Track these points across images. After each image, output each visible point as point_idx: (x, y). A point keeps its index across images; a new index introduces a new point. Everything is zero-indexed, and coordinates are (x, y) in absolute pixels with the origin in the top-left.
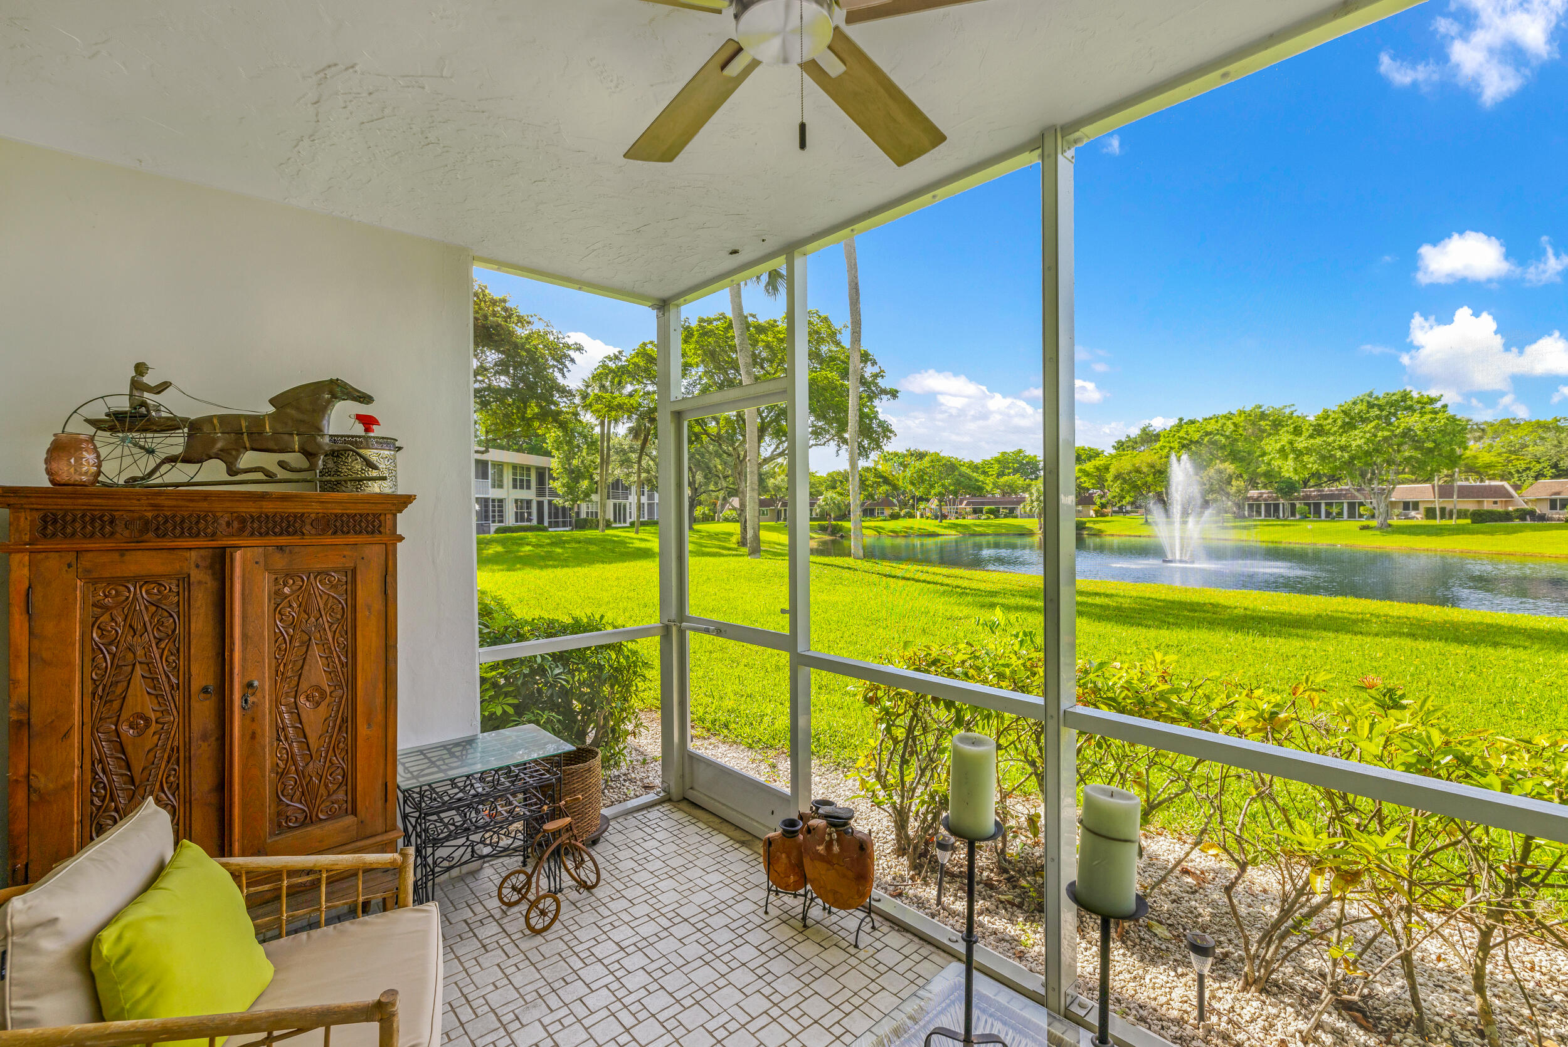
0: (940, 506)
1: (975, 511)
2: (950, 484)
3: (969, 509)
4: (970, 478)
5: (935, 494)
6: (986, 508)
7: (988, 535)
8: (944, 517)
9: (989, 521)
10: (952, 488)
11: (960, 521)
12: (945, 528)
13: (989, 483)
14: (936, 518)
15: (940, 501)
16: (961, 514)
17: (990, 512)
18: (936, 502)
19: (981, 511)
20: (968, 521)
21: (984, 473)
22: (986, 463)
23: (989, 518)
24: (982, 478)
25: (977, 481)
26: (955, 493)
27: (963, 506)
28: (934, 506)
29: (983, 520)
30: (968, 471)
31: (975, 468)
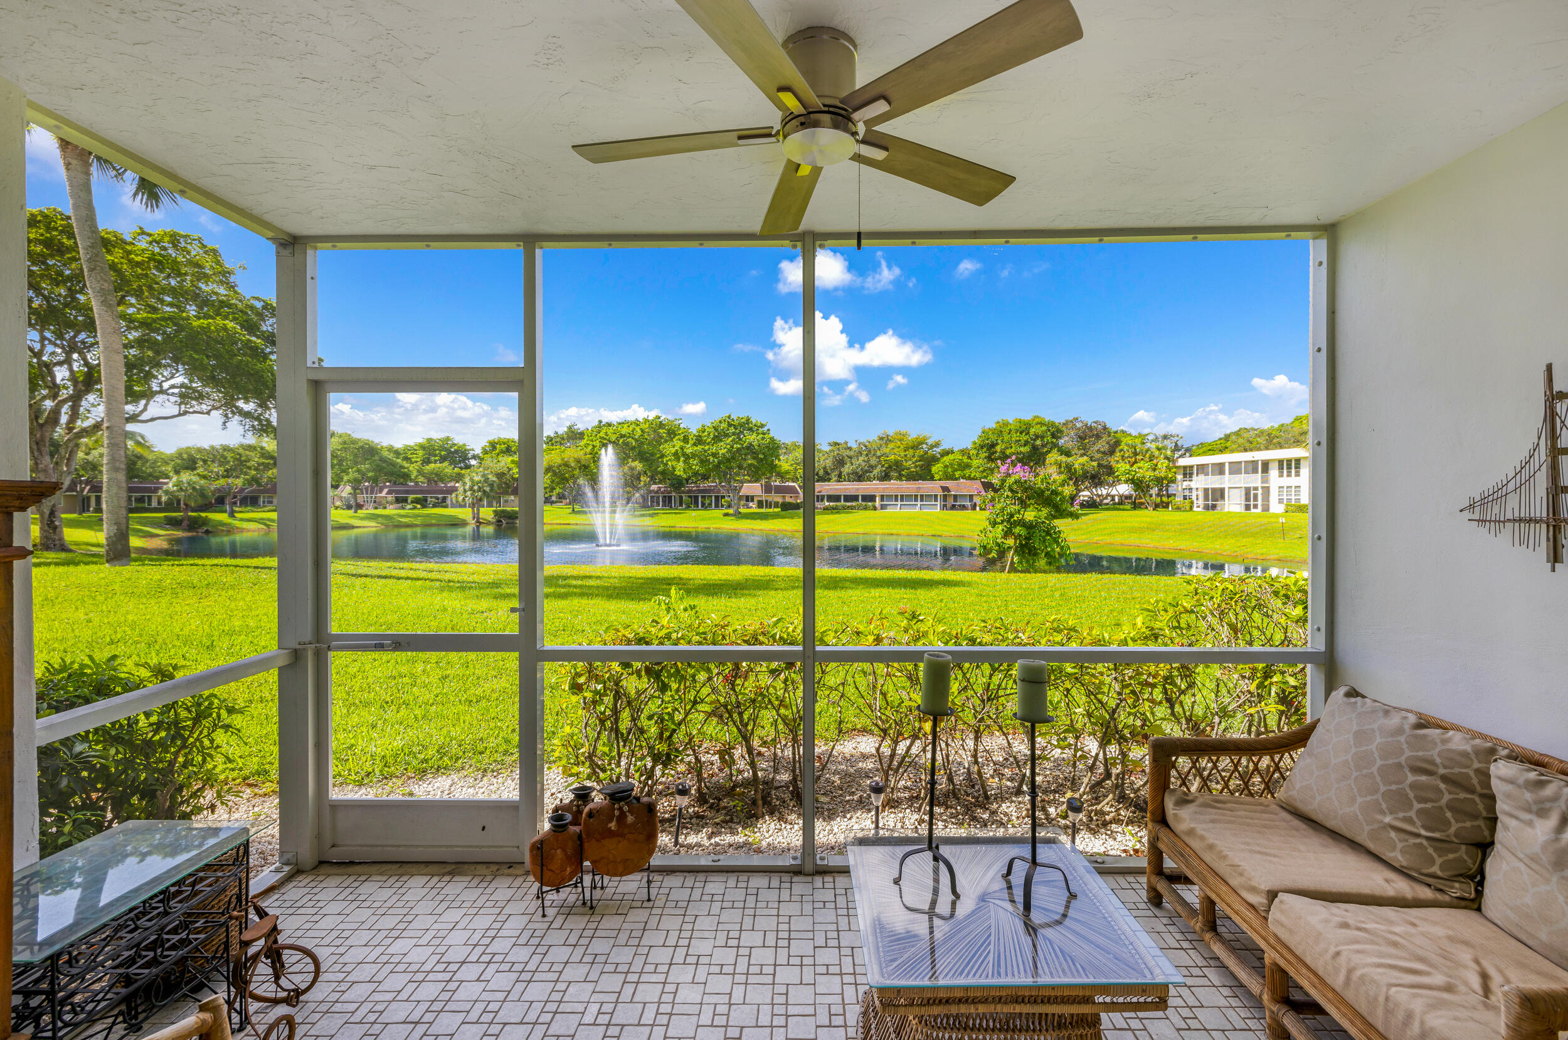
0: (354, 495)
1: (398, 500)
2: (368, 470)
3: (390, 498)
4: (394, 465)
5: (349, 481)
6: (411, 497)
7: (416, 526)
8: (359, 507)
9: (416, 512)
10: (370, 474)
11: (380, 511)
12: (362, 519)
13: (413, 469)
14: (349, 507)
15: (354, 489)
16: (380, 504)
17: (417, 501)
18: (348, 489)
19: (405, 500)
20: (391, 511)
21: (407, 459)
22: (408, 448)
23: (415, 508)
24: (405, 464)
25: (403, 467)
26: (375, 480)
27: (384, 494)
28: (345, 494)
29: (408, 510)
30: (391, 456)
31: (397, 453)
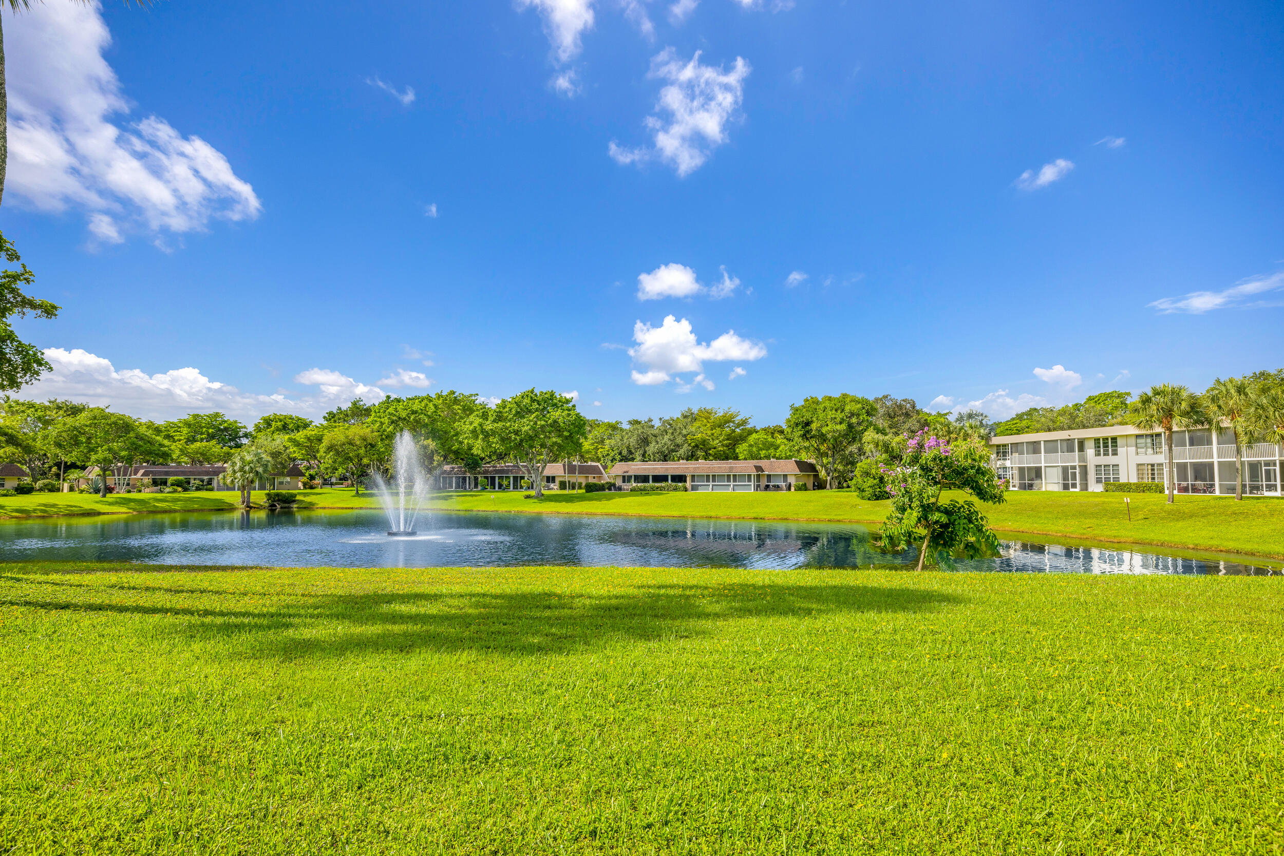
0: (104, 477)
1: (155, 483)
2: (122, 449)
3: (147, 480)
4: (151, 443)
5: (97, 461)
6: (171, 479)
7: (175, 511)
8: (109, 490)
9: (176, 495)
10: (123, 453)
11: (134, 495)
12: (110, 504)
13: (175, 448)
14: (97, 491)
15: (104, 470)
16: (134, 487)
17: (178, 484)
18: (97, 470)
19: (164, 483)
20: (146, 495)
21: (168, 437)
22: (171, 425)
23: (175, 491)
24: (166, 442)
25: (161, 445)
26: (129, 460)
27: (139, 475)
28: (93, 476)
29: (167, 493)
30: (149, 433)
31: (158, 431)
